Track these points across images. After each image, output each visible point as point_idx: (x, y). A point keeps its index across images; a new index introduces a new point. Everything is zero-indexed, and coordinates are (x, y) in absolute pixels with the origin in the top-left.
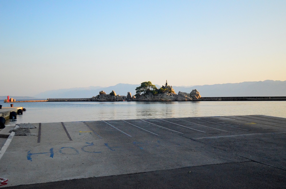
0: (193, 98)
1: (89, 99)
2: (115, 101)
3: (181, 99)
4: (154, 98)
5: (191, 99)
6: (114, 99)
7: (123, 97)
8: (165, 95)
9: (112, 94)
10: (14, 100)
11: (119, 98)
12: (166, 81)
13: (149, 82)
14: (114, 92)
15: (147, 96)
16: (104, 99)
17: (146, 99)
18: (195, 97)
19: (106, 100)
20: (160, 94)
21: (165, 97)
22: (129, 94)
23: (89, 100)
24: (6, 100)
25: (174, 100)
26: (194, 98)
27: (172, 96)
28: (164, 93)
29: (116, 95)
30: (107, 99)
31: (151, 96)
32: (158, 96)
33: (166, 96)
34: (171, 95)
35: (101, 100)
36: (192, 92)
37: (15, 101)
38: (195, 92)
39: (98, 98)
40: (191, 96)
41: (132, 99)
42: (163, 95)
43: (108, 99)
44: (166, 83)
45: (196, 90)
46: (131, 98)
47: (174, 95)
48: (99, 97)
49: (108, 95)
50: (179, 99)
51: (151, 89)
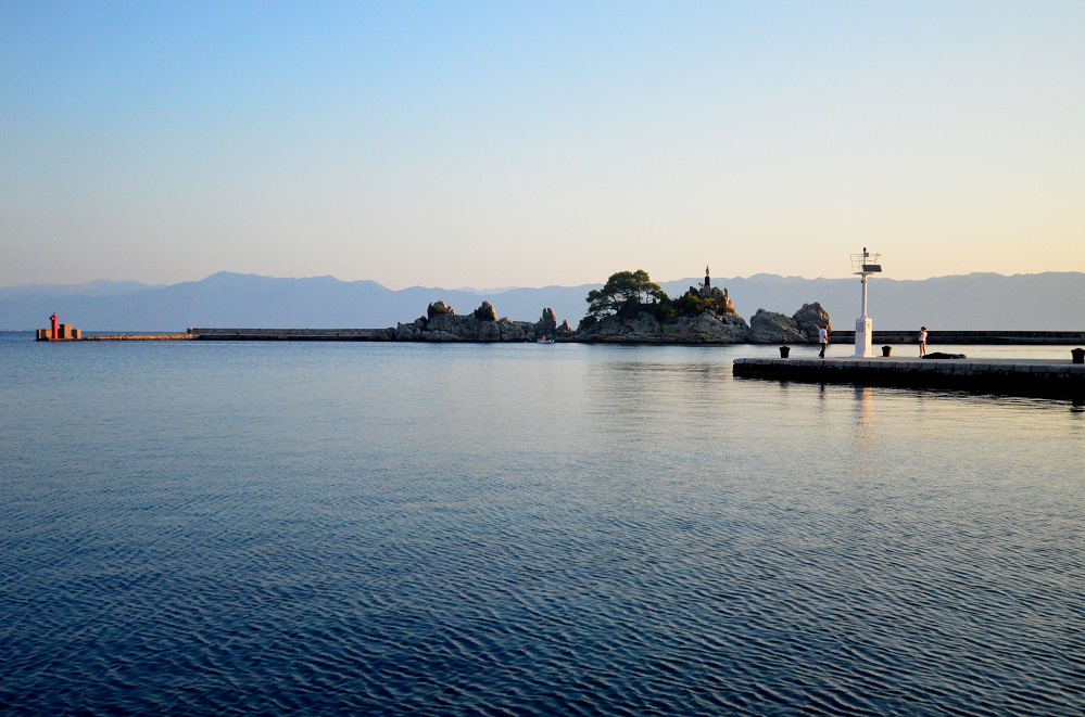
0: (808, 333)
1: (386, 331)
2: (496, 341)
3: (766, 338)
4: (662, 331)
5: (802, 336)
6: (490, 335)
7: (523, 328)
8: (707, 321)
9: (484, 313)
10: (74, 332)
11: (510, 330)
12: (707, 271)
13: (639, 272)
14: (490, 308)
15: (635, 324)
16: (450, 332)
17: (631, 336)
19: (456, 337)
20: (685, 318)
21: (704, 327)
22: (548, 315)
23: (387, 337)
24: (44, 331)
25: (738, 339)
26: (812, 333)
27: (732, 326)
28: (700, 312)
29: (497, 317)
30: (461, 334)
31: (650, 325)
32: (676, 326)
33: (708, 325)
34: (724, 322)
35: (438, 336)
36: (800, 312)
37: (79, 336)
38: (814, 312)
39: (424, 328)
40: (800, 328)
41: (559, 334)
42: (697, 321)
43: (465, 331)
44: (707, 279)
45: (817, 306)
46: (554, 331)
47: (735, 323)
48: (430, 326)
49: (465, 320)
50: (759, 336)
51: (645, 298)
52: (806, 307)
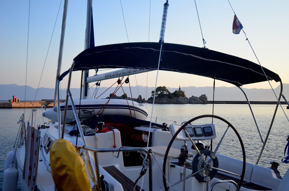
4: (170, 100)
5: (202, 102)
9: (125, 96)
13: (164, 87)
15: (163, 99)
17: (163, 102)
18: (204, 100)
20: (175, 98)
22: (140, 96)
24: (11, 100)
27: (186, 100)
28: (179, 96)
29: (128, 97)
31: (167, 99)
32: (173, 100)
33: (181, 99)
34: (184, 99)
36: (201, 97)
37: (19, 101)
38: (204, 96)
40: (201, 100)
41: (142, 101)
42: (178, 98)
44: (180, 88)
45: (205, 95)
49: (120, 98)
51: (165, 93)
52: (202, 95)
